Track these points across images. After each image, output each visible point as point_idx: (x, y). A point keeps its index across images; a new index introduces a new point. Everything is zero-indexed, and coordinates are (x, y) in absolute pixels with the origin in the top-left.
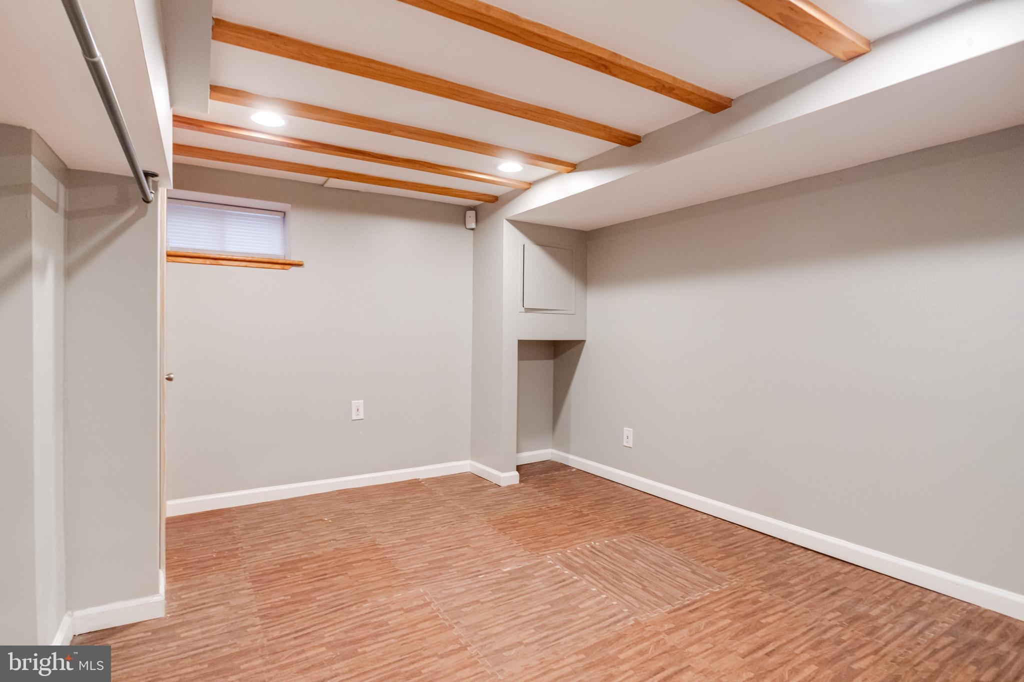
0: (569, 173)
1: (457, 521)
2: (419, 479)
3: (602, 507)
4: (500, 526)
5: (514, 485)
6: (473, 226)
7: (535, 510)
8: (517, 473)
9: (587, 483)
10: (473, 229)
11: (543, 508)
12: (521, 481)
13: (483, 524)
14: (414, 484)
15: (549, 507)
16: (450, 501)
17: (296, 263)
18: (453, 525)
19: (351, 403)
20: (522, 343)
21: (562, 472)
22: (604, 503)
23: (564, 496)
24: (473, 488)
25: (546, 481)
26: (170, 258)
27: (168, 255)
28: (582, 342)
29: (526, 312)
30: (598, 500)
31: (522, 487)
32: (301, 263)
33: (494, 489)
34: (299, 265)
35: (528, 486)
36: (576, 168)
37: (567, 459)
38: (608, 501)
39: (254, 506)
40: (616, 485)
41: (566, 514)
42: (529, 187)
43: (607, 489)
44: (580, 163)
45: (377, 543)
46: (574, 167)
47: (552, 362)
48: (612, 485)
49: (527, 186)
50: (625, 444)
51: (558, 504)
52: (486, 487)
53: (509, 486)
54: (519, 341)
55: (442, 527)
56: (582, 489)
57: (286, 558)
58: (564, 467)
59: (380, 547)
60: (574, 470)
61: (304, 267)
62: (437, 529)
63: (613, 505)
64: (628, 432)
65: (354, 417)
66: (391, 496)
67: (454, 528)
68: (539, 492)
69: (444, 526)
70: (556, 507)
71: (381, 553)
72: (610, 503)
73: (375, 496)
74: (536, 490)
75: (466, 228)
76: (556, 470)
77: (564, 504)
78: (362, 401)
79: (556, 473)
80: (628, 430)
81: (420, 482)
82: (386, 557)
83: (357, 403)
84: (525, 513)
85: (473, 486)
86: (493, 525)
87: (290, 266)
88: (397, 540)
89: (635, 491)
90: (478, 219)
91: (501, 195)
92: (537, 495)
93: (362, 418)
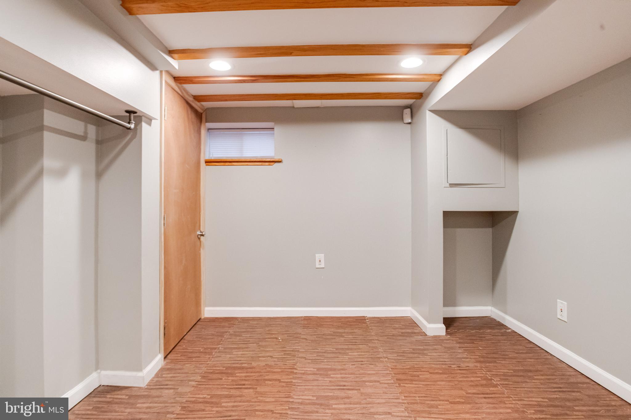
0: (467, 55)
1: (367, 361)
2: (366, 317)
3: (519, 379)
4: (400, 377)
5: (439, 336)
6: (410, 121)
7: (444, 366)
8: (443, 326)
9: (515, 347)
10: (410, 123)
11: (453, 366)
12: (446, 335)
13: (387, 370)
14: (361, 320)
15: (459, 367)
16: (376, 341)
17: (277, 160)
18: (362, 364)
19: (315, 256)
20: (447, 215)
21: (496, 331)
22: (523, 376)
23: (483, 357)
24: (402, 333)
25: (473, 338)
26: (207, 163)
27: (206, 162)
28: (515, 213)
29: (451, 187)
30: (519, 371)
31: (447, 340)
32: (280, 160)
33: (421, 337)
34: (280, 162)
35: (452, 340)
36: (471, 48)
37: (504, 319)
38: (530, 374)
39: (251, 319)
40: (550, 357)
41: (472, 379)
42: (440, 78)
43: (537, 359)
44: (475, 41)
45: (295, 367)
46: (469, 48)
47: (490, 230)
48: (545, 356)
49: (438, 78)
50: (559, 317)
51: (471, 365)
52: (415, 333)
53: (435, 337)
54: (444, 212)
55: (352, 365)
56: (507, 353)
57: (234, 363)
58: (501, 325)
59: (295, 371)
60: (510, 331)
61: (282, 163)
62: (347, 366)
63: (533, 381)
64: (561, 304)
65: (318, 266)
66: (336, 328)
67: (361, 368)
68: (459, 348)
69: (354, 365)
70: (467, 368)
71: (292, 377)
72: (529, 377)
73: (325, 326)
74: (458, 345)
75: (405, 123)
76: (491, 328)
77: (477, 367)
78: (323, 255)
79: (489, 331)
80: (562, 303)
81: (365, 320)
82: (292, 382)
83: (320, 256)
84: (431, 368)
85: (403, 331)
86: (395, 374)
87: (274, 163)
88: (310, 368)
89: (570, 370)
90: (413, 115)
91: (425, 91)
92: (456, 351)
93: (324, 267)
